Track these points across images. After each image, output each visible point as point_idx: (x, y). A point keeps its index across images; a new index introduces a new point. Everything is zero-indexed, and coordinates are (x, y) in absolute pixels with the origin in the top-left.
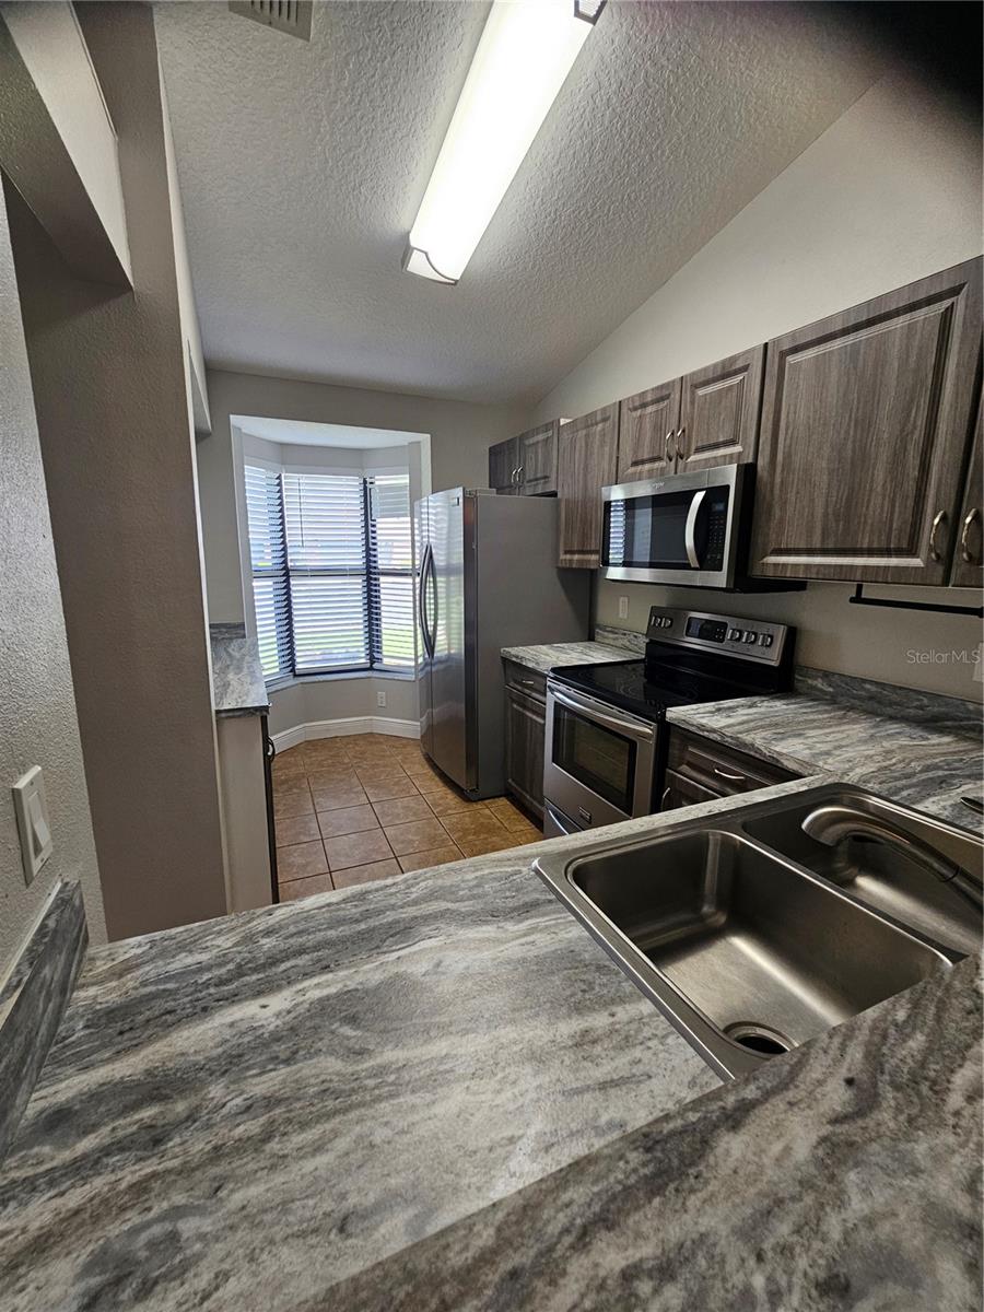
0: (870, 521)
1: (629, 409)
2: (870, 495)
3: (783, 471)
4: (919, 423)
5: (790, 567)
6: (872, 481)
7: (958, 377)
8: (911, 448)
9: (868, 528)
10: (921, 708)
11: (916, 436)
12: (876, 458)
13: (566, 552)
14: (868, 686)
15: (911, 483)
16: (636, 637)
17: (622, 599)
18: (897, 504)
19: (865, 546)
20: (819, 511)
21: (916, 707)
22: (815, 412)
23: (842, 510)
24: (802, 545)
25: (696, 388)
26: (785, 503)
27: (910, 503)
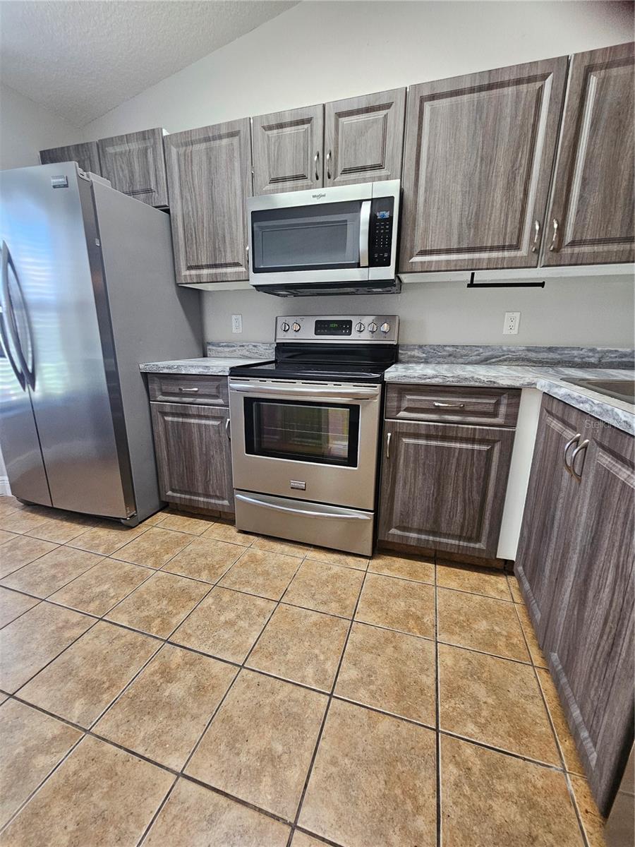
0: (492, 228)
1: (264, 127)
2: (492, 210)
3: (426, 191)
4: (523, 162)
5: (434, 263)
6: (493, 202)
7: (546, 134)
8: (518, 179)
9: (491, 232)
10: (478, 355)
11: (521, 171)
12: (496, 185)
13: (190, 268)
14: (447, 348)
15: (518, 202)
16: (254, 346)
17: (234, 317)
18: (510, 216)
19: (489, 245)
20: (456, 221)
21: (476, 355)
22: (451, 148)
23: (473, 220)
24: (443, 247)
25: (340, 117)
26: (429, 215)
27: (518, 215)
